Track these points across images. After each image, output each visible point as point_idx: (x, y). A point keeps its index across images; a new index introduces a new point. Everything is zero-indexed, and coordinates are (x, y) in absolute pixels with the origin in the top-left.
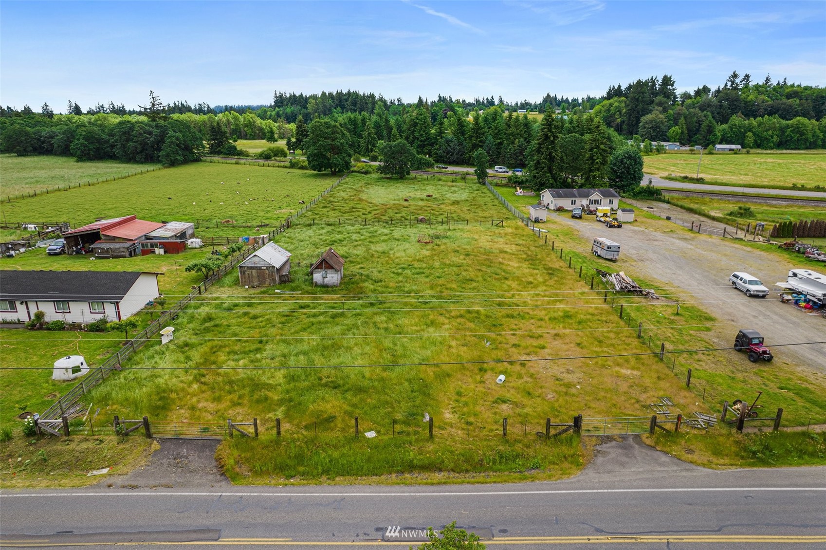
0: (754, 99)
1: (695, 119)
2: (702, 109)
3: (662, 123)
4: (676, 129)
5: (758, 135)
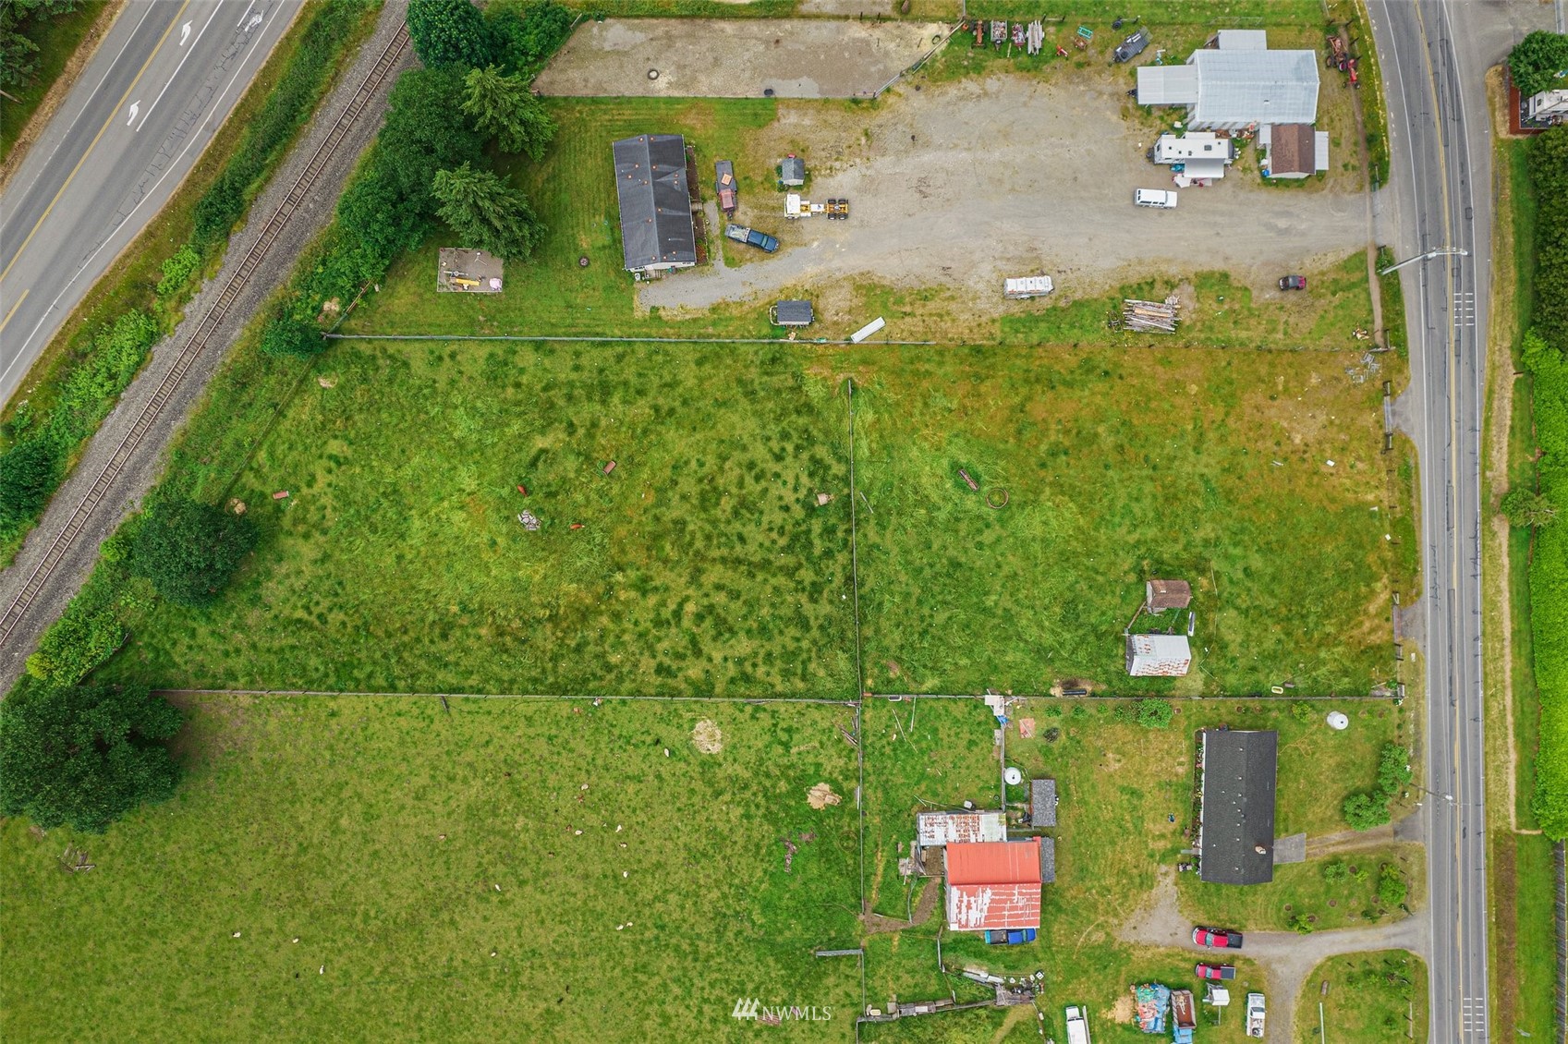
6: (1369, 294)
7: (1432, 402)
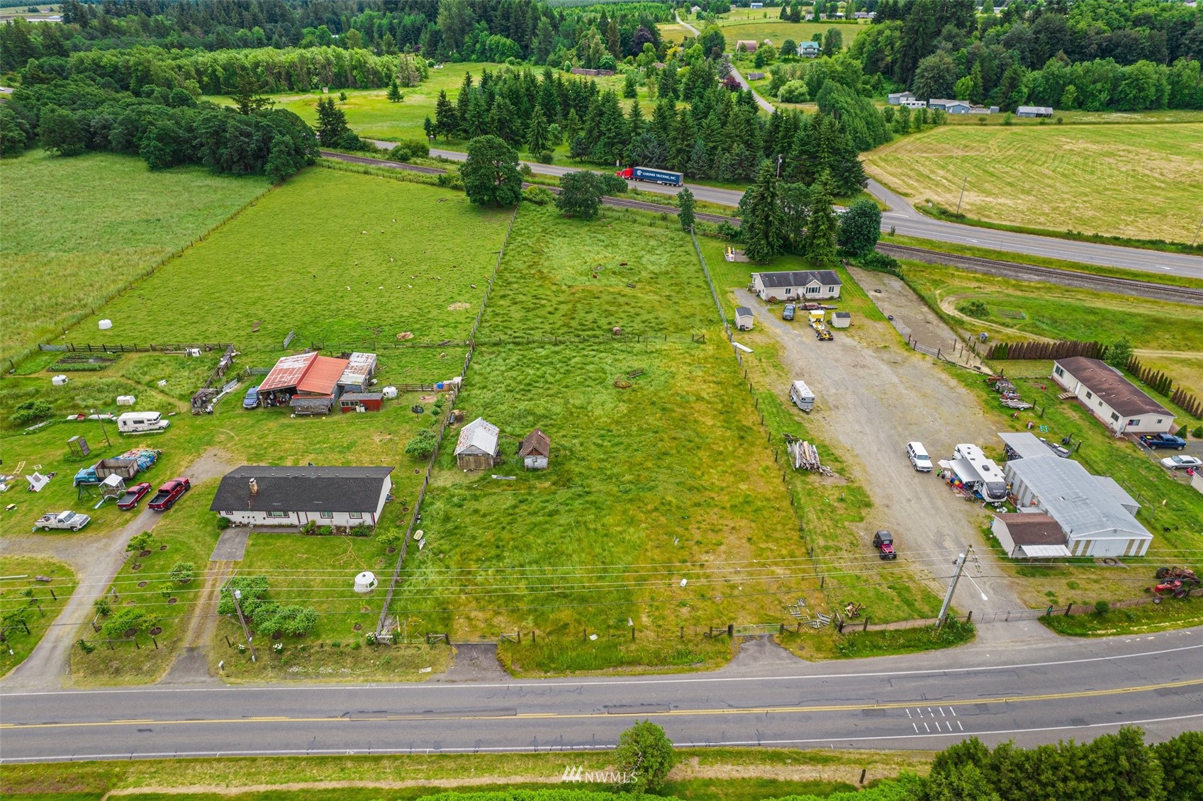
0: (1085, 27)
1: (997, 62)
2: (1008, 44)
3: (948, 70)
4: (967, 81)
5: (1081, 88)
6: (905, 619)
7: (788, 685)
